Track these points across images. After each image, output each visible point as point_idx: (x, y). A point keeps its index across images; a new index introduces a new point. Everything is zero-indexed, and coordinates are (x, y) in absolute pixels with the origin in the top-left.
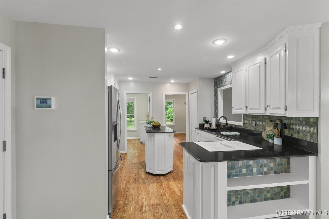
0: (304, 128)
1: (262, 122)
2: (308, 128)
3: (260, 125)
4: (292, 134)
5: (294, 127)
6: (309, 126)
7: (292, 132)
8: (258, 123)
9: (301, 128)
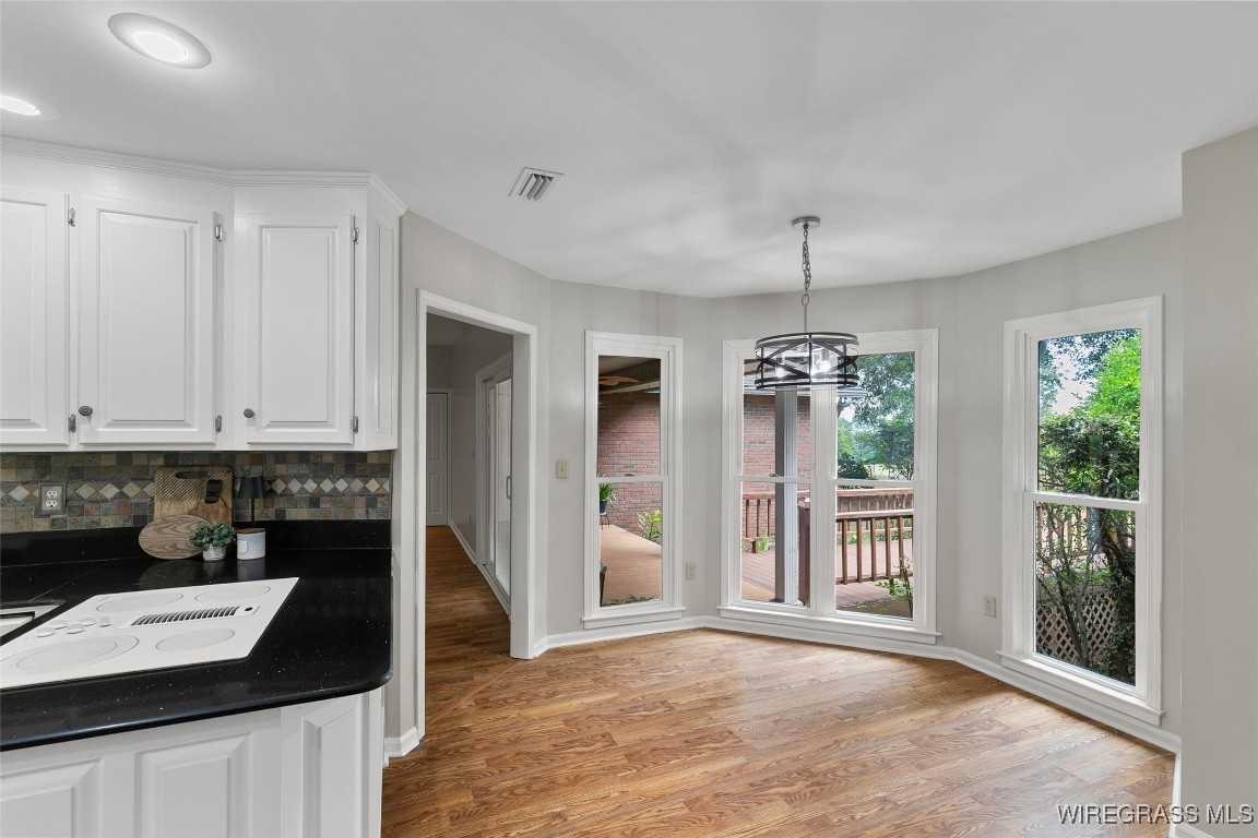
0: (342, 485)
1: (120, 485)
2: (357, 484)
3: (106, 501)
4: (281, 512)
5: (295, 486)
6: (361, 476)
7: (280, 504)
8: (85, 491)
9: (327, 486)
